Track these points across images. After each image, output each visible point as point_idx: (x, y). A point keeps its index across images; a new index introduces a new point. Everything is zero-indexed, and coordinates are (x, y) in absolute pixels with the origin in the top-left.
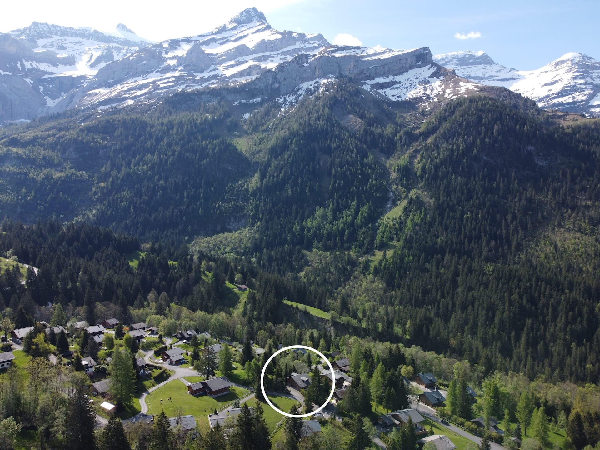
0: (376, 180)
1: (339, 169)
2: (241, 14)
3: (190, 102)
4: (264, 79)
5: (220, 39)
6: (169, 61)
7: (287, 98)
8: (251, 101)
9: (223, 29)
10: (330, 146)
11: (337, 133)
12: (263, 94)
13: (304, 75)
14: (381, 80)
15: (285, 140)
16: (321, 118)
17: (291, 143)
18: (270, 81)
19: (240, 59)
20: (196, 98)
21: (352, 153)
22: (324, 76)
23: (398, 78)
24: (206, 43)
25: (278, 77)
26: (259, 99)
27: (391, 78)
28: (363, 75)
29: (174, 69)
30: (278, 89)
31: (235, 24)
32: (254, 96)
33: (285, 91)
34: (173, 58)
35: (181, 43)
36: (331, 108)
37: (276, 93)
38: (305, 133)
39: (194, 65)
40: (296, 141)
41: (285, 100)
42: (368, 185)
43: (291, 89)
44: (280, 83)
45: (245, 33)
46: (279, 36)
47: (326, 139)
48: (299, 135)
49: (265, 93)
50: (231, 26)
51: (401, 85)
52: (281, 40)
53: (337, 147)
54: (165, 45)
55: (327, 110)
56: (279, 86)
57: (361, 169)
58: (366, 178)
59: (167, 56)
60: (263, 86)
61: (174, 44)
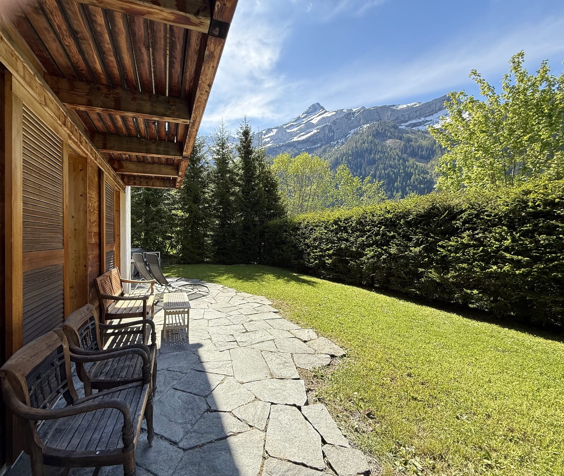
0: (419, 175)
1: (383, 171)
2: (310, 108)
3: (274, 153)
4: (323, 131)
5: (296, 124)
6: (265, 140)
7: (339, 141)
8: (314, 147)
9: (299, 118)
10: (374, 159)
11: (380, 149)
12: (322, 141)
13: (352, 125)
14: (414, 121)
15: (337, 159)
16: (366, 142)
17: (342, 160)
18: (327, 132)
19: (308, 130)
20: (277, 149)
21: (394, 159)
22: (367, 123)
23: (428, 119)
24: (288, 128)
25: (333, 128)
26: (319, 145)
27: (423, 119)
28: (398, 120)
29: (269, 142)
30: (333, 136)
31: (305, 115)
32: (315, 143)
33: (337, 137)
34: (267, 138)
35: (273, 130)
36: (374, 136)
37: (332, 139)
38: (353, 153)
39: (280, 139)
40: (346, 158)
41: (338, 142)
42: (412, 180)
43: (342, 136)
44: (334, 132)
45: (312, 118)
46: (335, 113)
47: (370, 154)
48: (348, 154)
49: (323, 140)
50: (303, 116)
51: (432, 122)
52: (335, 114)
53: (380, 158)
54: (264, 132)
55: (370, 138)
56: (333, 135)
57: (404, 169)
58: (409, 175)
59: (265, 137)
60: (322, 136)
61: (269, 130)
